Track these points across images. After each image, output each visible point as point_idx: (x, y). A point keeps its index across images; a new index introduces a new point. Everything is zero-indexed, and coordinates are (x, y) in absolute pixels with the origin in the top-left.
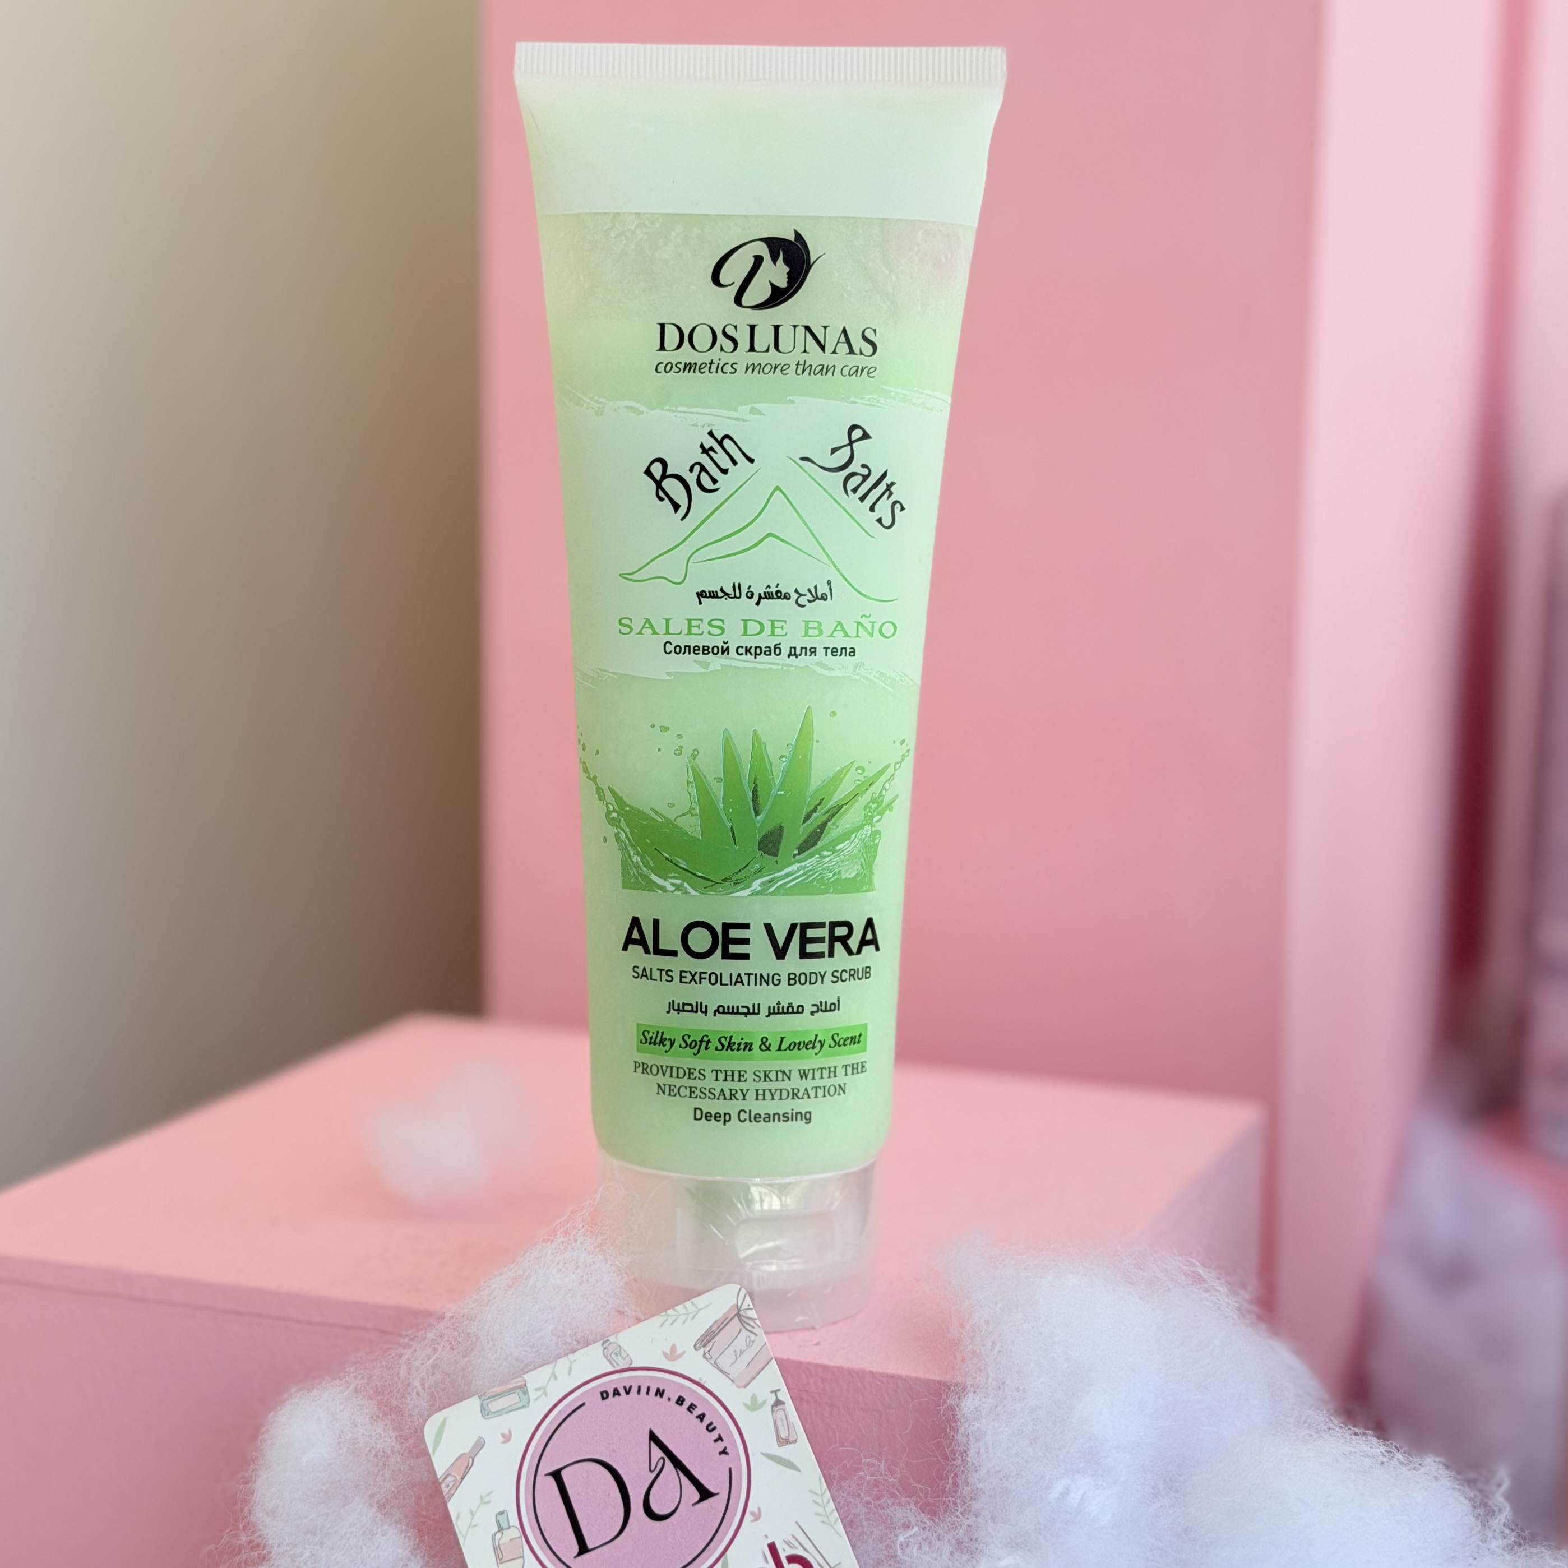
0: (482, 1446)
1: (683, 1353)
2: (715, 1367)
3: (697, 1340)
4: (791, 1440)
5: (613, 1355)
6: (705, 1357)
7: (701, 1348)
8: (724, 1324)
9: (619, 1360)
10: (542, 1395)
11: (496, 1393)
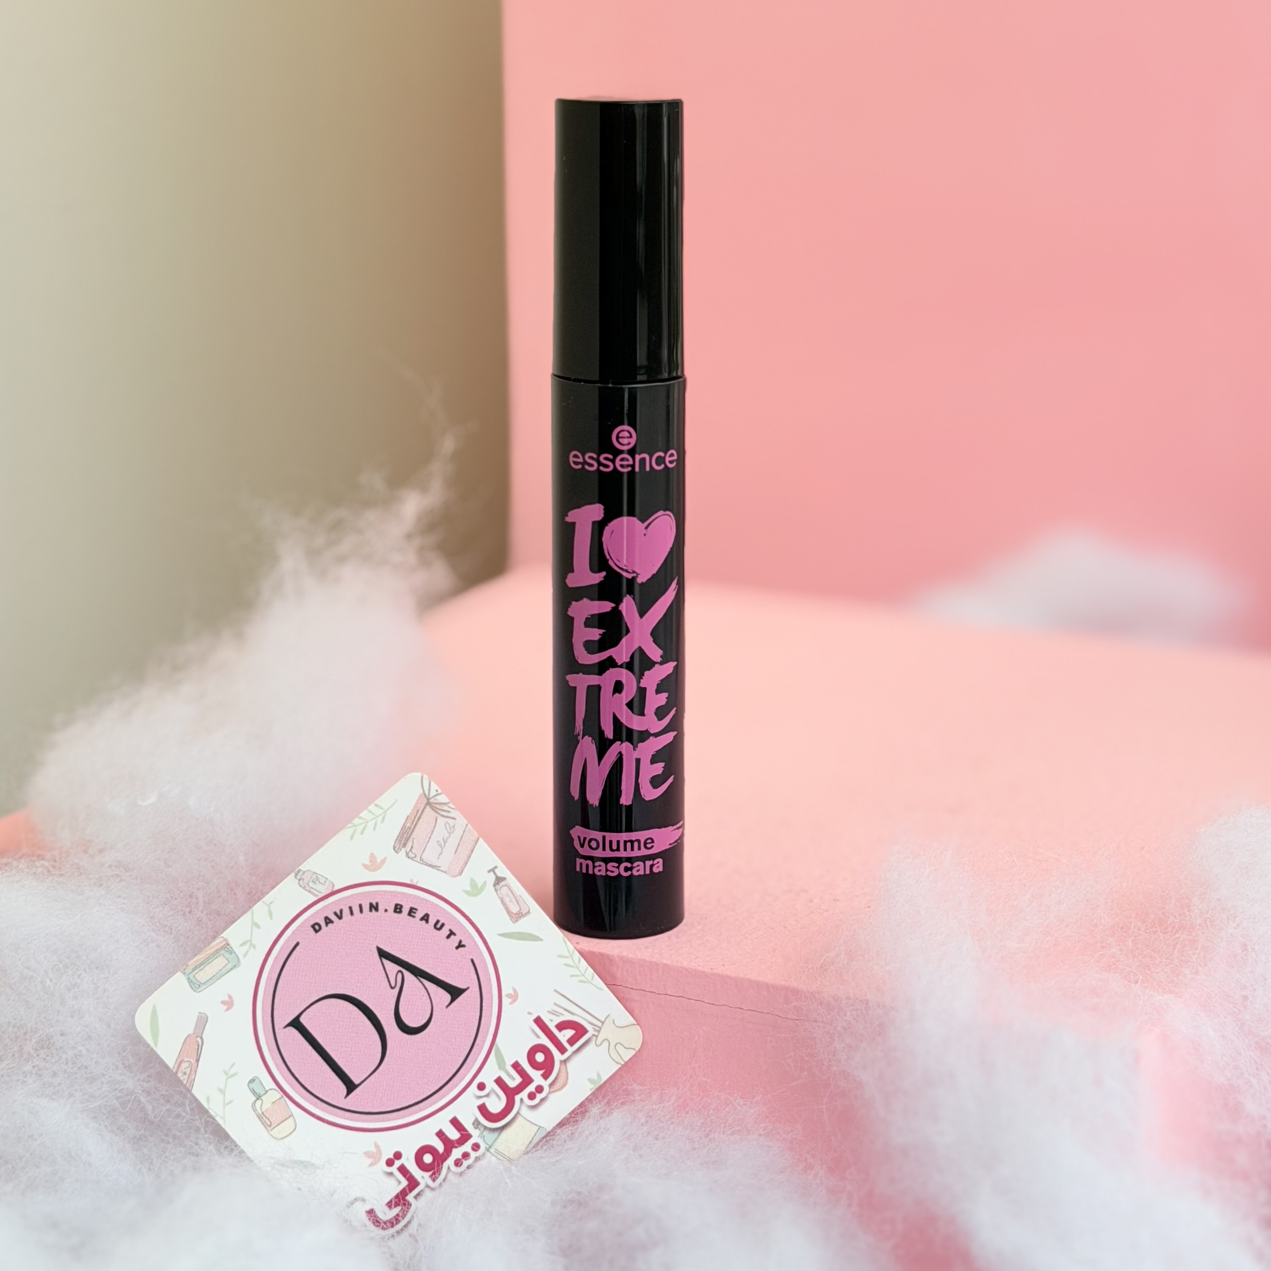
0: (206, 1020)
1: (385, 859)
2: (423, 864)
3: (395, 842)
4: (524, 913)
5: (311, 885)
6: (409, 858)
7: (401, 850)
8: (417, 818)
9: (318, 887)
10: (250, 948)
11: (200, 962)
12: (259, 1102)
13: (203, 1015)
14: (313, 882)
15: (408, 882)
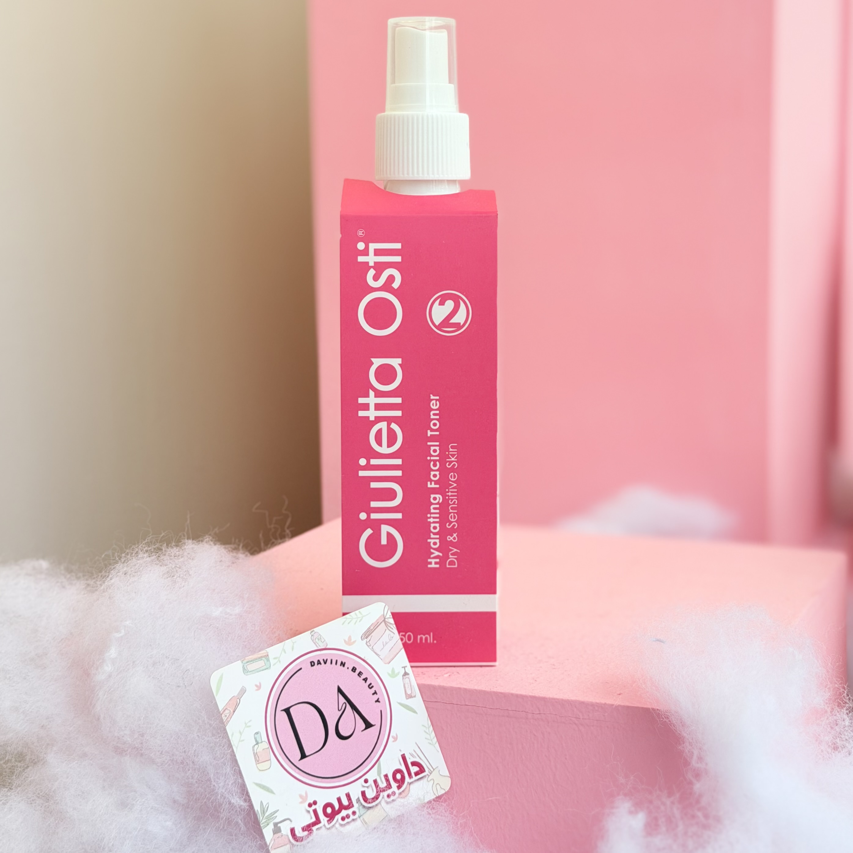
0: (245, 691)
1: (355, 642)
2: (372, 651)
3: (363, 634)
4: (413, 696)
6: (367, 645)
7: (364, 639)
8: (377, 625)
9: (320, 643)
10: (277, 662)
11: (251, 660)
12: (257, 746)
13: (244, 688)
14: (318, 639)
15: (363, 657)
